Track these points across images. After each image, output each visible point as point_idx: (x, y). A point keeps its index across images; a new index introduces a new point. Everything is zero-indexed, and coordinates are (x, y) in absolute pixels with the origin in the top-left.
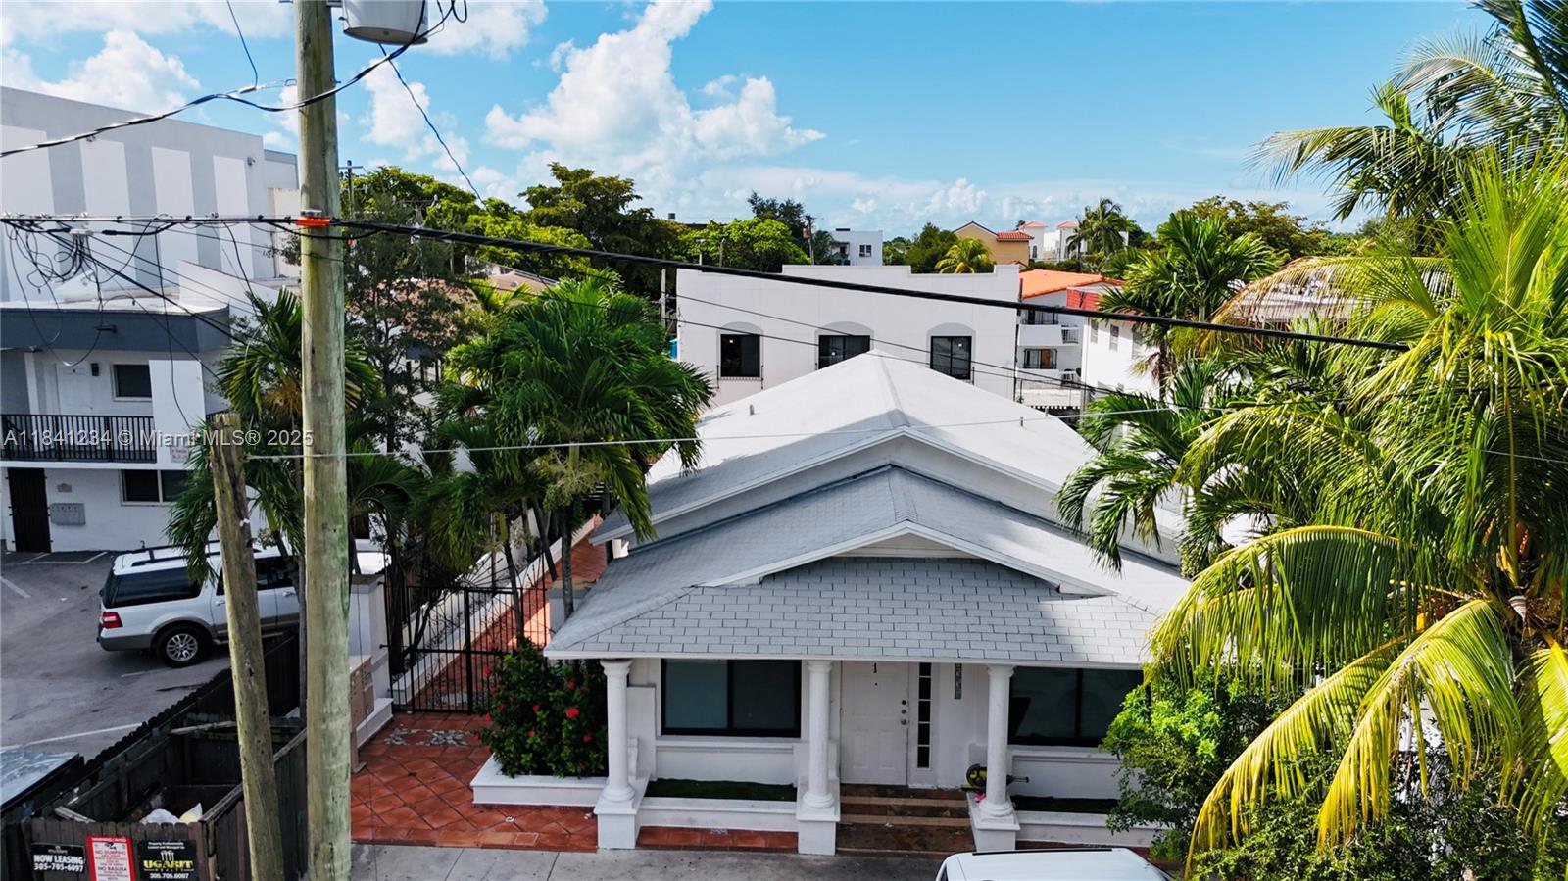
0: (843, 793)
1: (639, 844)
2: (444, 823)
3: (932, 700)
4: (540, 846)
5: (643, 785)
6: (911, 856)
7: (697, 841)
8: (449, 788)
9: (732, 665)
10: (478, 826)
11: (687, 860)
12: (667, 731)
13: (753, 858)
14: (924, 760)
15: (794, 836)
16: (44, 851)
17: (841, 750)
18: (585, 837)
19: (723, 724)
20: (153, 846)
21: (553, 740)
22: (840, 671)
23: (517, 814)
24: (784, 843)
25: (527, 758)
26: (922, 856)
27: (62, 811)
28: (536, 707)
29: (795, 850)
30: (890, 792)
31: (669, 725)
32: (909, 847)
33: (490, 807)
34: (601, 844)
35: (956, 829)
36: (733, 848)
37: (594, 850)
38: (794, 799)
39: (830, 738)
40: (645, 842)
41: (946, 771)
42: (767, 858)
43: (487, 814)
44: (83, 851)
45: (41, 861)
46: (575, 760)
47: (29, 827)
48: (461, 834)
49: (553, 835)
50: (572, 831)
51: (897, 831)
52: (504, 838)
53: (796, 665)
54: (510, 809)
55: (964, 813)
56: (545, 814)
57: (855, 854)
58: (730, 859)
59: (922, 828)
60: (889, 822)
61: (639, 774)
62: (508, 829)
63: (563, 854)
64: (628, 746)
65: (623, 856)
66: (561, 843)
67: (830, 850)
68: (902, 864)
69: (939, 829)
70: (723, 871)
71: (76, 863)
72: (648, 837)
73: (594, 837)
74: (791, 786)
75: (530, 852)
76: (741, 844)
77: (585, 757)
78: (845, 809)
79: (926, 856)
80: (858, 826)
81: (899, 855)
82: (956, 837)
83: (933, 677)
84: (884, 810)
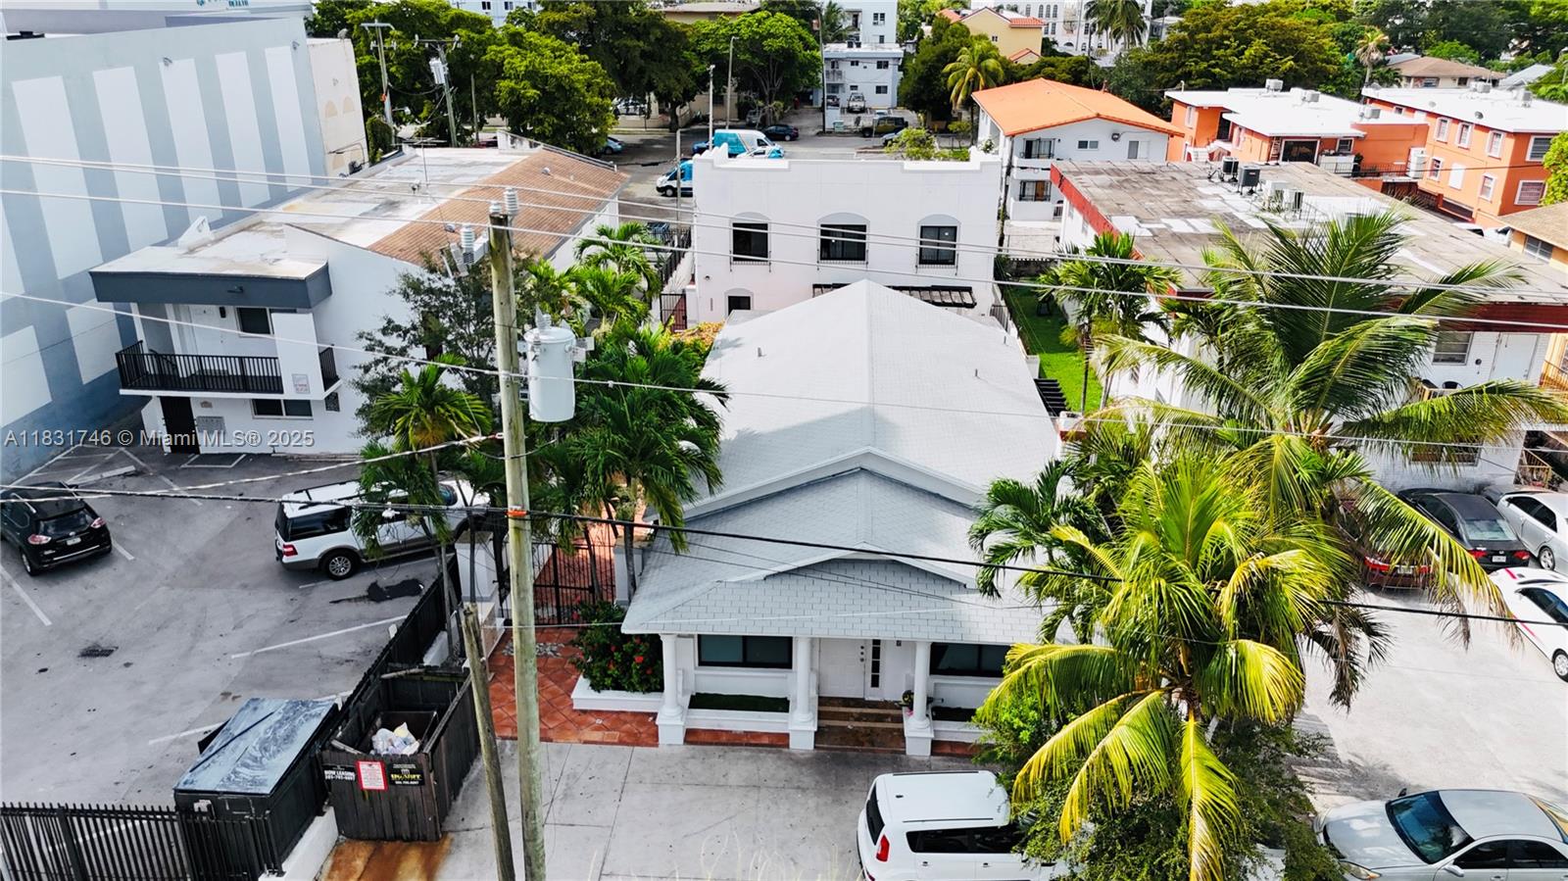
0: (820, 704)
1: (686, 741)
2: (556, 724)
3: (881, 660)
4: (621, 742)
5: (687, 700)
6: (863, 751)
7: (724, 739)
8: (554, 694)
9: (745, 639)
10: (580, 725)
11: (717, 755)
12: (702, 663)
13: (761, 752)
14: (875, 682)
15: (787, 735)
16: (331, 768)
17: (819, 675)
18: (649, 735)
19: (740, 660)
20: (396, 766)
21: (626, 670)
22: (817, 644)
23: (603, 717)
24: (780, 741)
25: (608, 681)
26: (870, 751)
27: (336, 743)
28: (613, 649)
29: (787, 746)
30: (852, 703)
31: (703, 660)
32: (862, 744)
33: (585, 712)
34: (661, 741)
35: (894, 730)
36: (746, 745)
37: (657, 746)
38: (787, 711)
39: (812, 669)
40: (689, 739)
41: (890, 690)
42: (769, 752)
43: (583, 717)
44: (355, 770)
45: (329, 774)
46: (641, 683)
47: (321, 756)
48: (569, 733)
49: (629, 733)
50: (641, 730)
51: (855, 732)
52: (597, 736)
53: (789, 640)
54: (599, 713)
55: (900, 720)
56: (622, 717)
57: (827, 749)
58: (745, 752)
59: (872, 729)
60: (850, 725)
61: (684, 692)
62: (598, 728)
63: (637, 748)
64: (677, 674)
65: (677, 750)
66: (634, 740)
67: (811, 746)
68: (857, 757)
69: (883, 730)
70: (742, 762)
71: (350, 776)
72: (692, 736)
73: (656, 736)
74: (786, 699)
75: (615, 747)
76: (753, 742)
77: (647, 681)
78: (821, 715)
79: (873, 751)
80: (828, 727)
81: (855, 750)
82: (893, 736)
83: (882, 646)
84: (847, 717)
